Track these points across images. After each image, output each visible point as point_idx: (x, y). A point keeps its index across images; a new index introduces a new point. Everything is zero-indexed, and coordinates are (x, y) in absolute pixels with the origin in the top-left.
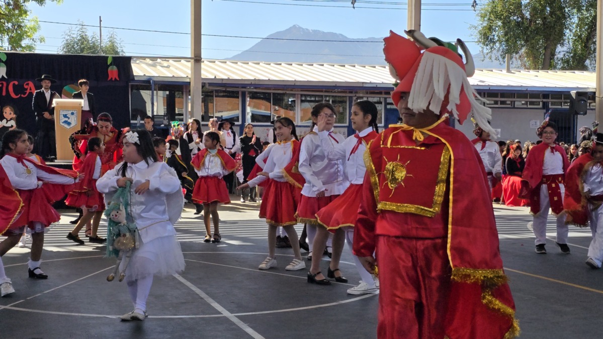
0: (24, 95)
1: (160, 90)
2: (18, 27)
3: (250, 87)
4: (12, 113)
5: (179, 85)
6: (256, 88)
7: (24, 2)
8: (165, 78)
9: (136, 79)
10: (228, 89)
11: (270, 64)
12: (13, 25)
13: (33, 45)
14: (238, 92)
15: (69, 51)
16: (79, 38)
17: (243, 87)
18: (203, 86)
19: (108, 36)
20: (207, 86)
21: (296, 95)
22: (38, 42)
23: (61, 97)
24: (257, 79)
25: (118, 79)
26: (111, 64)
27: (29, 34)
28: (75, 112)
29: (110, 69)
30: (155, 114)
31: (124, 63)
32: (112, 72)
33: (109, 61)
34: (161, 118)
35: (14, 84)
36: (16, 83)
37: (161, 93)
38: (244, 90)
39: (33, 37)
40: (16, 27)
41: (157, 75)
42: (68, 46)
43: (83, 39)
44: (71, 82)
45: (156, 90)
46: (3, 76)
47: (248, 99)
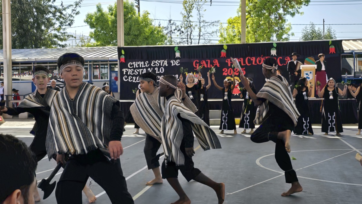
0: (285, 64)
1: (358, 57)
2: (281, 28)
4: (279, 73)
7: (284, 15)
9: (345, 52)
12: (278, 28)
13: (288, 38)
15: (306, 39)
16: (311, 31)
19: (327, 29)
22: (291, 36)
23: (304, 64)
25: (335, 53)
26: (331, 45)
27: (286, 32)
28: (312, 72)
29: (330, 47)
30: (356, 71)
31: (338, 44)
32: (332, 49)
33: (330, 43)
34: (360, 73)
35: (280, 58)
36: (281, 58)
37: (357, 58)
39: (289, 33)
40: (280, 29)
41: (357, 49)
42: (305, 36)
43: (313, 32)
44: (309, 56)
45: (356, 57)
46: (275, 55)
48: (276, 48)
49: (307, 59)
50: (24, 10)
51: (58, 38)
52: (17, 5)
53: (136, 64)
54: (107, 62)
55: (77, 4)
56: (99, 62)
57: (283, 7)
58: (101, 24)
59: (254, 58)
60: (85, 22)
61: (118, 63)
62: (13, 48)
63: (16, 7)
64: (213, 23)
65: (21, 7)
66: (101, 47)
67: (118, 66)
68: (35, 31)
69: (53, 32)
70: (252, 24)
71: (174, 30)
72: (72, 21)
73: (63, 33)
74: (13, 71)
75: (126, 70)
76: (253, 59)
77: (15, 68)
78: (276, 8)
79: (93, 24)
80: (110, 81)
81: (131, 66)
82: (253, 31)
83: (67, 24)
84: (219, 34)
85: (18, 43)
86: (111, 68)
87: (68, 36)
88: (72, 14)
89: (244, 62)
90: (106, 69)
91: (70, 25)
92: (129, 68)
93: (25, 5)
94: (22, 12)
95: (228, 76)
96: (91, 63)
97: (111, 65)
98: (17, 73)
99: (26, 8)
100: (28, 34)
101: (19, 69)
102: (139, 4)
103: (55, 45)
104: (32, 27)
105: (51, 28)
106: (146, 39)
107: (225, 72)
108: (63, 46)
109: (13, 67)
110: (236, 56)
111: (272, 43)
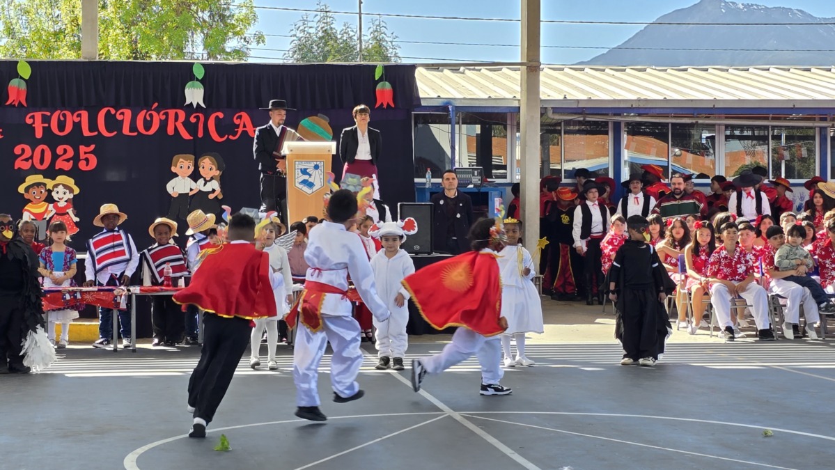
0: (234, 136)
1: (463, 124)
2: (220, 16)
3: (629, 113)
4: (214, 167)
5: (498, 113)
6: (639, 115)
8: (474, 102)
9: (423, 103)
10: (588, 119)
11: (666, 70)
13: (245, 50)
14: (606, 124)
15: (303, 58)
16: (320, 34)
17: (615, 115)
18: (544, 112)
19: (371, 30)
20: (550, 114)
21: (717, 127)
24: (642, 98)
25: (393, 106)
26: (381, 79)
27: (238, 29)
28: (321, 164)
29: (379, 87)
30: (457, 166)
31: (402, 76)
32: (382, 92)
33: (378, 74)
34: (468, 173)
35: (217, 117)
36: (221, 115)
37: (464, 127)
38: (618, 118)
39: (245, 35)
41: (460, 96)
42: (303, 49)
43: (328, 35)
44: (313, 112)
45: (458, 123)
46: (198, 103)
47: (625, 137)
48: (202, 81)
49: (305, 122)
59: (128, 113)
76: (125, 116)
89: (93, 126)
95: (34, 171)
107: (24, 157)
110: (63, 106)
111: (190, 66)
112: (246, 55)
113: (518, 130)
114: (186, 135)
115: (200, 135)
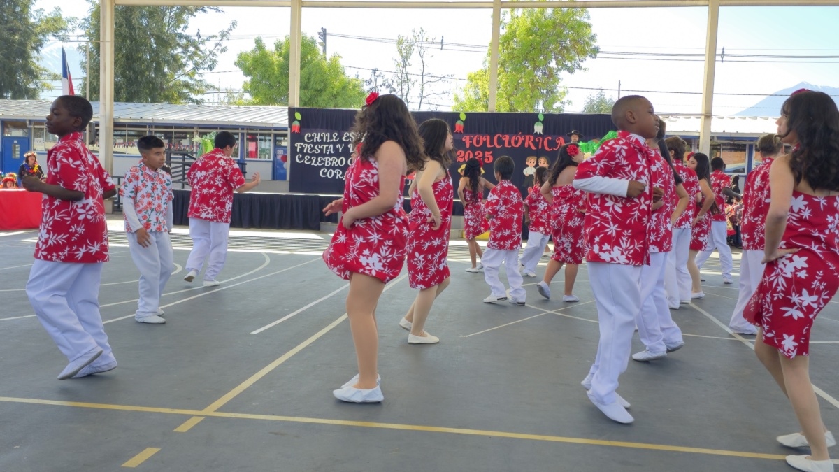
0: (556, 147)
2: (551, 92)
4: (545, 163)
7: (557, 71)
10: (736, 143)
12: (547, 92)
13: (562, 107)
14: (745, 145)
15: (589, 111)
16: (598, 100)
17: (750, 141)
18: (712, 138)
20: (715, 139)
22: (566, 104)
27: (560, 98)
35: (548, 140)
36: (550, 138)
38: (752, 143)
39: (563, 100)
42: (589, 107)
43: (602, 100)
46: (540, 132)
47: (755, 153)
48: (543, 122)
50: (135, 39)
51: (190, 89)
52: (125, 30)
53: (317, 136)
54: (271, 130)
55: (223, 35)
56: (257, 130)
57: (556, 58)
58: (263, 69)
59: (507, 136)
60: (235, 64)
61: (289, 132)
62: (115, 101)
63: (121, 34)
64: (444, 77)
65: (131, 34)
66: (261, 107)
67: (288, 138)
68: (153, 75)
69: (183, 79)
70: (507, 83)
71: (381, 86)
72: (214, 62)
73: (198, 81)
74: (115, 138)
75: (300, 145)
76: (506, 138)
77: (119, 133)
78: (545, 59)
79: (249, 70)
80: (274, 162)
81: (308, 138)
82: (506, 93)
83: (206, 66)
84: (452, 97)
85: (124, 92)
86: (276, 141)
87: (207, 86)
88: (215, 51)
89: (492, 143)
90: (268, 143)
91: (210, 68)
92: (305, 142)
93: (137, 31)
94: (132, 42)
96: (245, 131)
97: (276, 135)
98: (121, 141)
99: (139, 35)
100: (142, 78)
101: (125, 135)
102: (325, 41)
103: (185, 99)
104: (148, 69)
105: (180, 72)
106: (335, 97)
107: (461, 156)
108: (198, 102)
109: (115, 130)
110: (479, 132)
111: (537, 115)
112: (563, 110)
113: (698, 148)
114: (533, 148)
115: (540, 147)
